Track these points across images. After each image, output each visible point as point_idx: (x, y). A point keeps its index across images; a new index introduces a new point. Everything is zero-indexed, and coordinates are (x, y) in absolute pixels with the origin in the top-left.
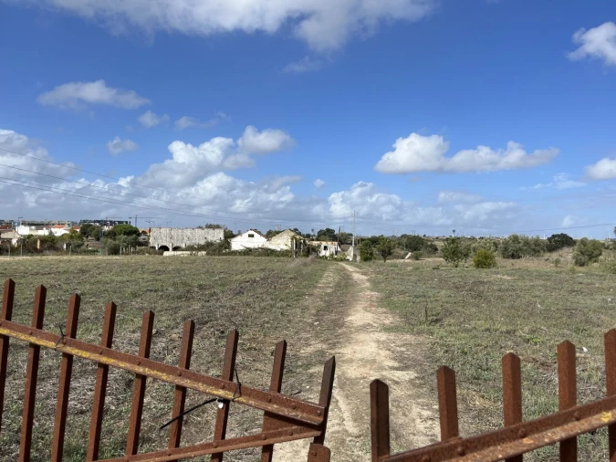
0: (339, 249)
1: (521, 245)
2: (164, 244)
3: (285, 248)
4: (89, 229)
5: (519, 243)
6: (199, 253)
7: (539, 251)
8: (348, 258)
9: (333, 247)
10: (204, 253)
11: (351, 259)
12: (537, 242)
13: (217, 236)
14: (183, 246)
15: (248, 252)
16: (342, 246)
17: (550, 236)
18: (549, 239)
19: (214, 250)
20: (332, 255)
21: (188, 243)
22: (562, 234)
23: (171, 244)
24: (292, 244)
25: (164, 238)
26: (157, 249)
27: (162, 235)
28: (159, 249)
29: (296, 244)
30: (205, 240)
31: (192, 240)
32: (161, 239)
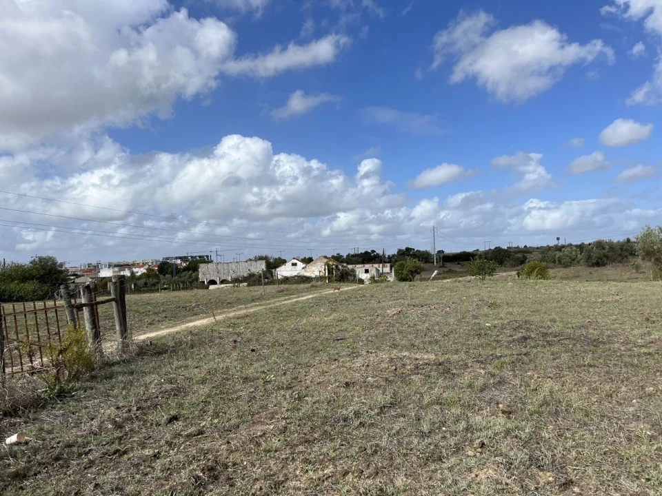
1: (606, 251)
2: (212, 279)
3: (319, 274)
4: (166, 267)
5: (604, 248)
6: (241, 285)
10: (245, 284)
11: (392, 280)
13: (260, 267)
14: (229, 279)
15: (286, 280)
19: (255, 281)
20: (373, 278)
21: (234, 276)
23: (218, 278)
24: (325, 270)
25: (212, 273)
26: (206, 283)
27: (210, 270)
28: (208, 283)
29: (328, 270)
30: (249, 272)
31: (237, 272)
32: (209, 274)
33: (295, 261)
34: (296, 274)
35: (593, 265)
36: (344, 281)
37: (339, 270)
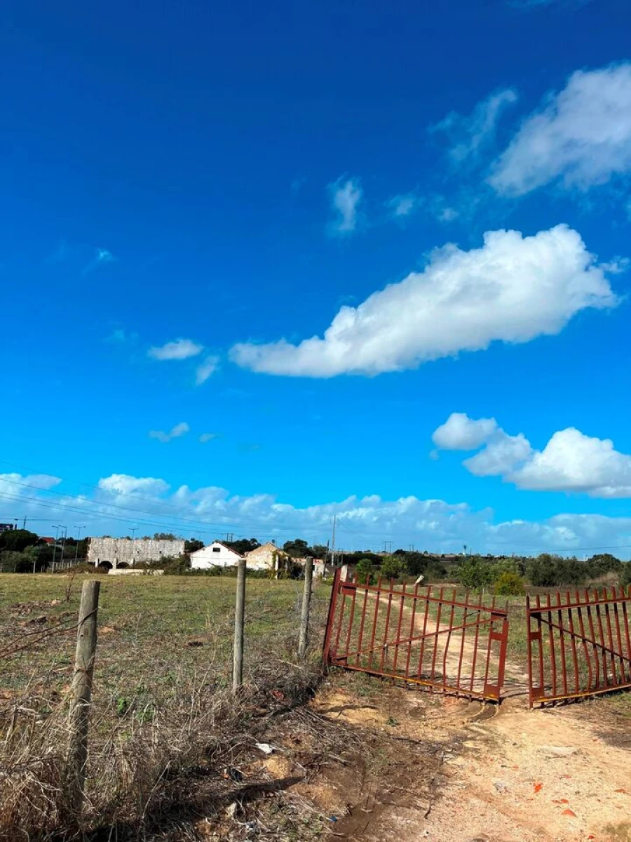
1: (554, 568)
2: (107, 559)
3: (265, 567)
5: (552, 565)
6: (155, 572)
7: (577, 577)
10: (161, 572)
12: (574, 564)
13: (175, 550)
14: (131, 562)
15: (217, 571)
17: (591, 557)
18: (590, 561)
19: (175, 568)
20: (319, 578)
21: (138, 558)
22: (606, 555)
23: (115, 560)
24: (274, 562)
25: (107, 552)
26: (96, 565)
27: (104, 547)
28: (99, 565)
29: (279, 562)
30: (161, 555)
31: (143, 554)
32: (103, 552)
33: (218, 545)
35: (539, 584)
37: (292, 563)
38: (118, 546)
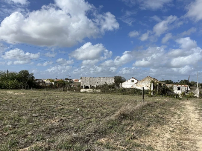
0: (189, 89)
2: (87, 85)
6: (97, 90)
8: (196, 95)
9: (184, 88)
10: (100, 90)
11: (197, 96)
13: (110, 81)
14: (95, 86)
16: (191, 87)
20: (183, 94)
21: (98, 85)
23: (90, 85)
24: (151, 86)
25: (87, 82)
29: (153, 86)
30: (105, 83)
31: (99, 83)
32: (86, 83)
33: (133, 79)
34: (130, 87)
36: (165, 95)
37: (161, 86)
38: (91, 80)
